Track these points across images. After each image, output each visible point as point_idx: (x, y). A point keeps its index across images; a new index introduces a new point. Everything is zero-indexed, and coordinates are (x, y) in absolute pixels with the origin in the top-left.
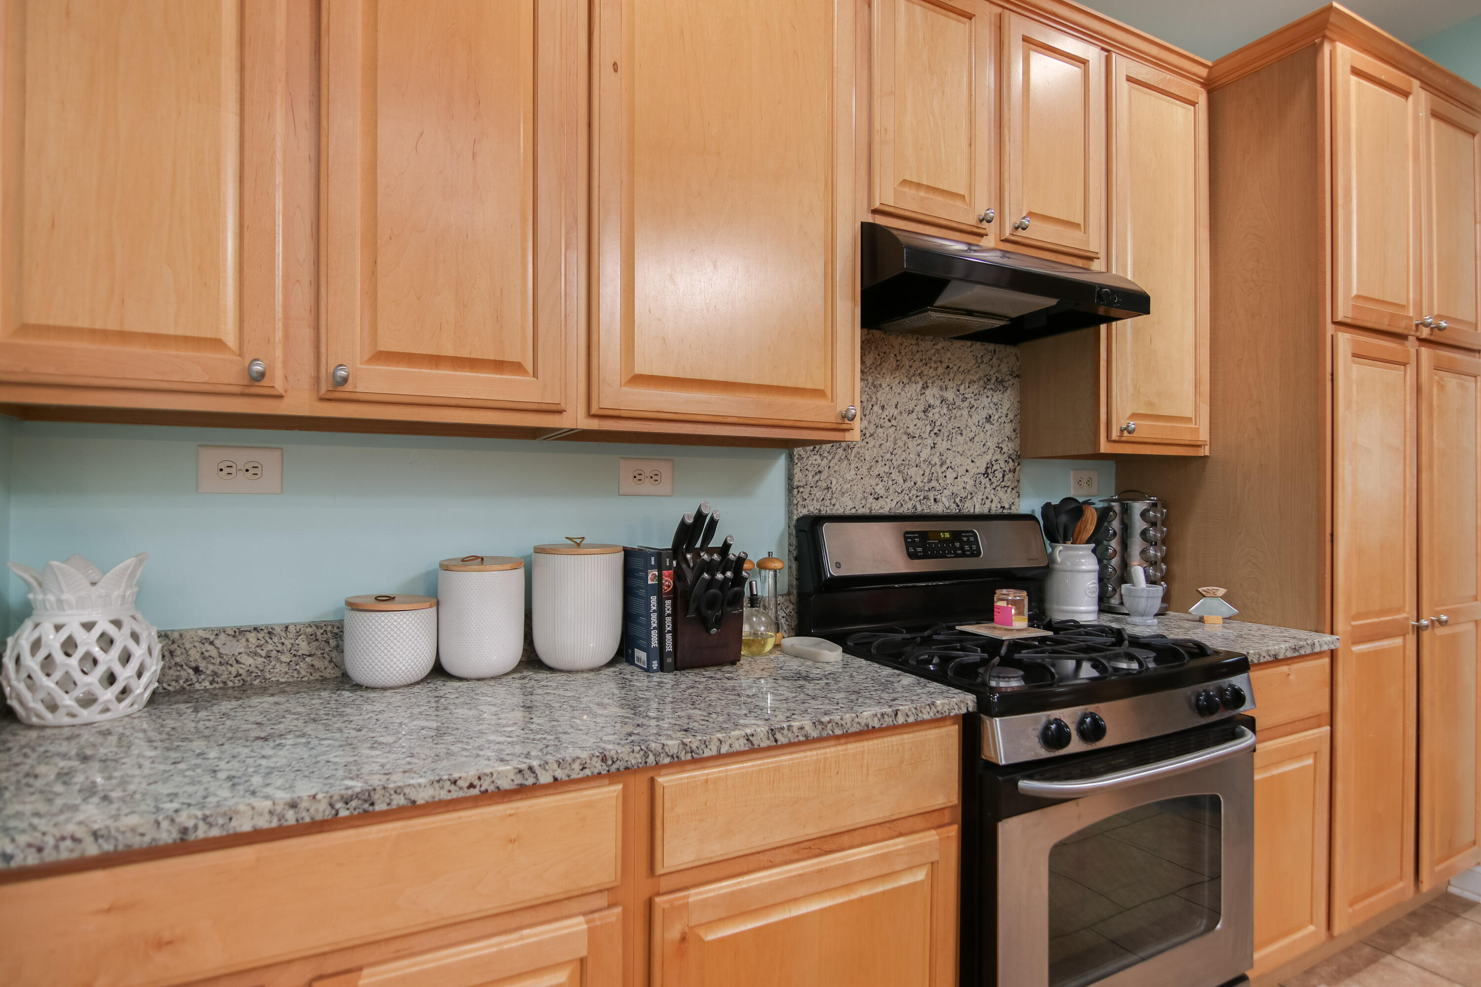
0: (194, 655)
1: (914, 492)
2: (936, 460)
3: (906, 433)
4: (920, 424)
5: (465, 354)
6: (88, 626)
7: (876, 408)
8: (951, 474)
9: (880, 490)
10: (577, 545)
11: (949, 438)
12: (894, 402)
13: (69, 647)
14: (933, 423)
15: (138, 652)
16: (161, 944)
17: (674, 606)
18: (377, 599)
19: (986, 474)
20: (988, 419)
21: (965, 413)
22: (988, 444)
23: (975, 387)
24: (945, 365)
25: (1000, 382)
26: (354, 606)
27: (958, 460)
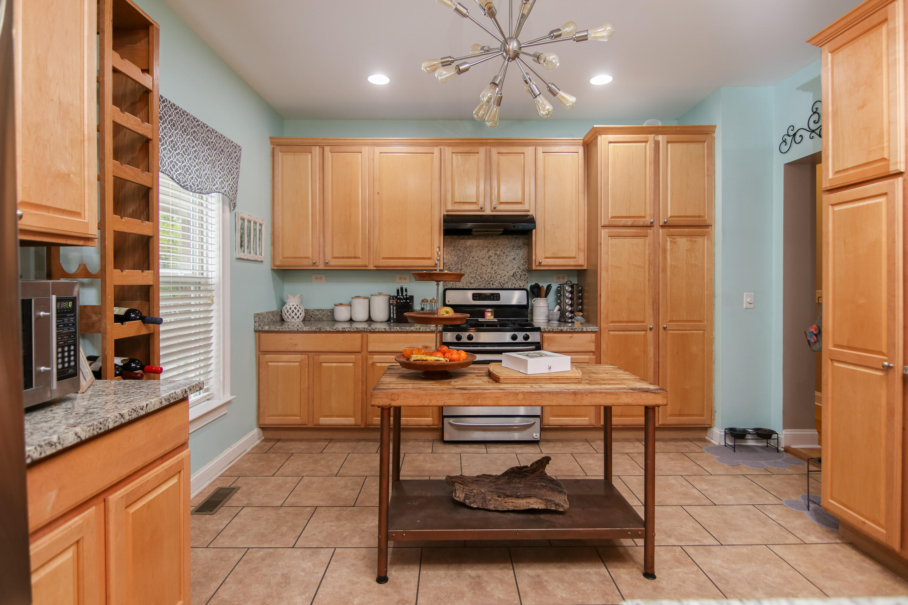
0: (311, 313)
1: (484, 282)
2: (493, 272)
3: (481, 264)
4: (487, 262)
5: (348, 256)
6: (293, 305)
7: (470, 258)
8: (499, 277)
9: (472, 281)
10: (380, 294)
11: (498, 265)
12: (477, 256)
13: (290, 308)
14: (492, 261)
15: (300, 311)
16: (296, 345)
17: (396, 308)
18: (340, 304)
19: (513, 276)
20: (514, 259)
21: (505, 257)
22: (514, 267)
23: (508, 249)
24: (496, 243)
25: (520, 247)
26: (336, 305)
27: (502, 272)
